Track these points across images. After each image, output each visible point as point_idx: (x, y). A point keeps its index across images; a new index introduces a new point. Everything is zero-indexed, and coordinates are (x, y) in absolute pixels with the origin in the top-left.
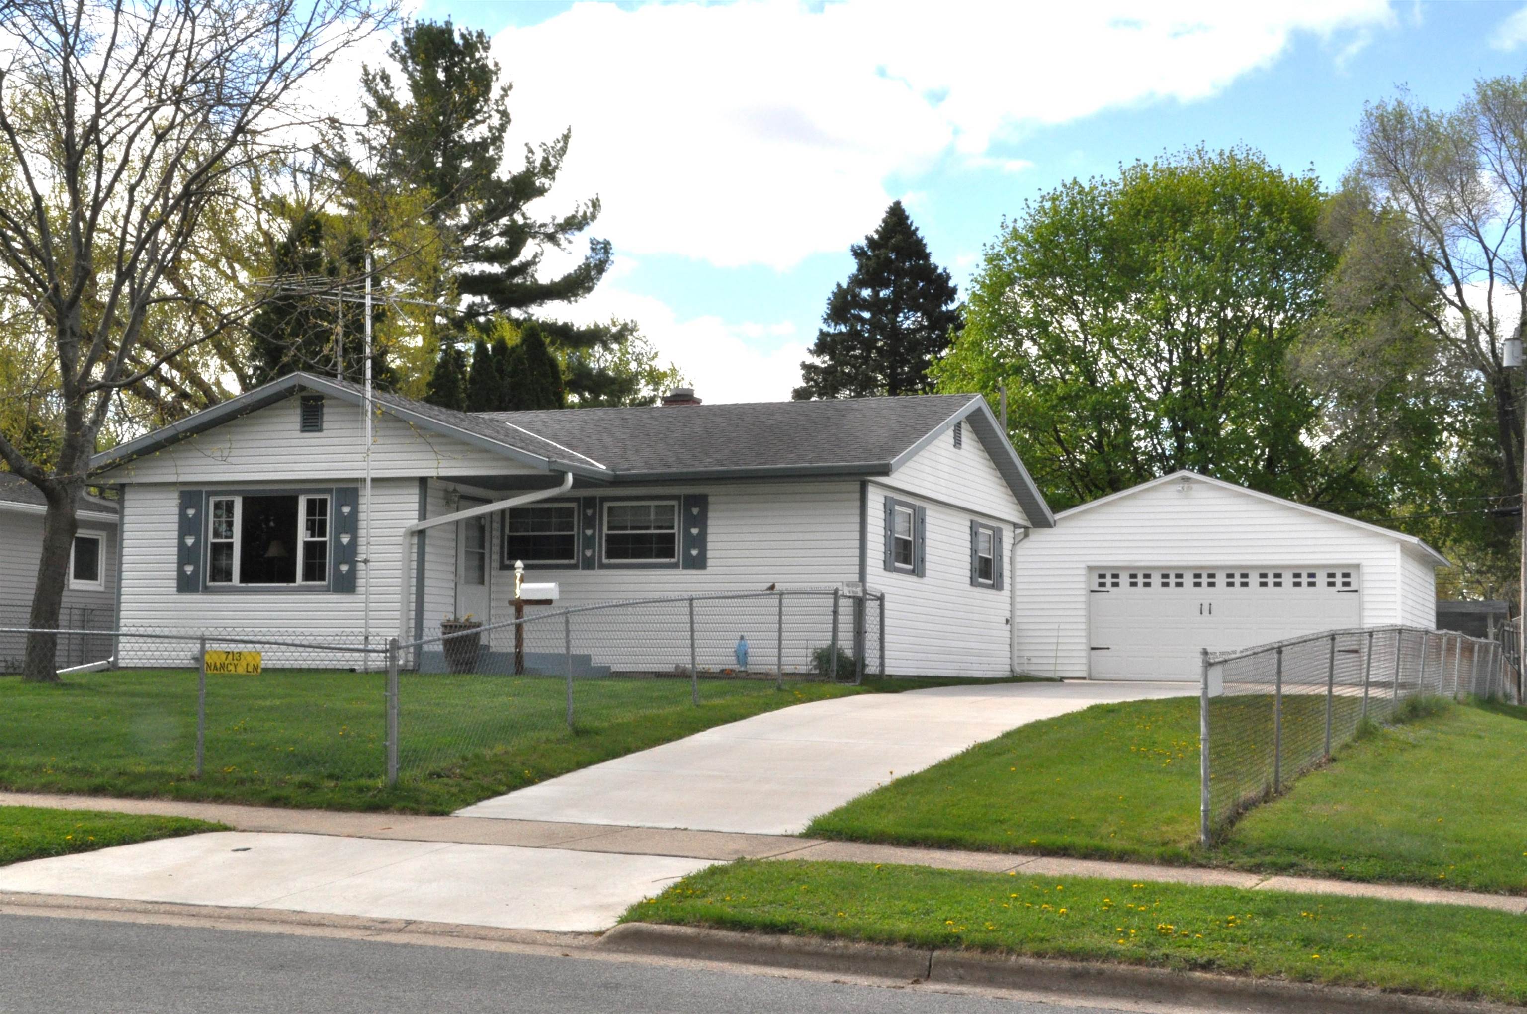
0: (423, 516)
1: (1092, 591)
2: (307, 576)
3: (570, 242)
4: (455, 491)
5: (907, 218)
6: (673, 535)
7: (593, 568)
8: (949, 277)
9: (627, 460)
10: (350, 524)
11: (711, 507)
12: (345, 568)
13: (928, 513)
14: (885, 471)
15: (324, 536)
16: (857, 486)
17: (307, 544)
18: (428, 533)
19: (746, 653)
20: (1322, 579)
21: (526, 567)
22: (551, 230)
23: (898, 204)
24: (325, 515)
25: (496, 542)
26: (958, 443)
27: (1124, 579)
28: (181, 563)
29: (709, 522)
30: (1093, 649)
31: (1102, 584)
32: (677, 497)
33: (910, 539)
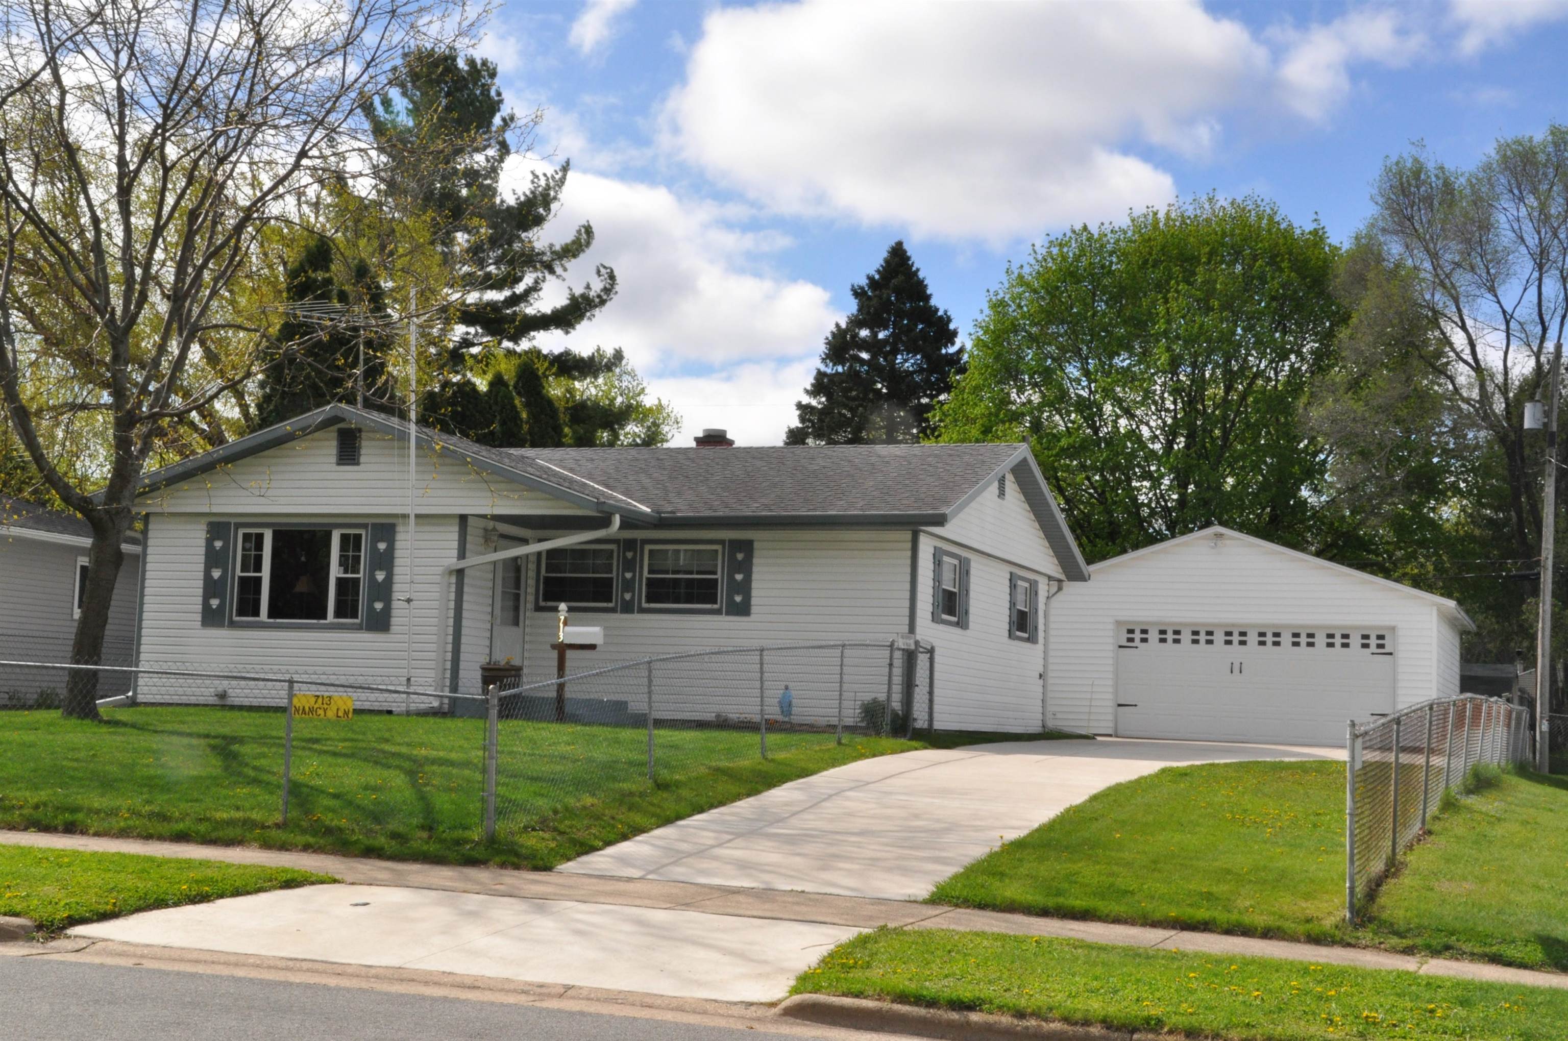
0: (462, 555)
1: (1120, 647)
2: (338, 614)
3: (566, 270)
4: (494, 529)
5: (909, 258)
6: (716, 580)
7: (632, 612)
8: (949, 320)
9: (669, 502)
10: (386, 561)
11: (756, 553)
12: (378, 606)
13: (973, 564)
14: (940, 520)
15: (358, 573)
16: (908, 535)
17: (340, 581)
18: (467, 572)
19: (790, 705)
20: (1355, 641)
21: (570, 610)
22: (548, 258)
23: (900, 244)
24: (360, 551)
25: (531, 582)
26: (1002, 493)
27: (1153, 636)
28: (206, 598)
29: (755, 569)
30: (1119, 705)
31: (1131, 640)
32: (722, 542)
33: (956, 590)
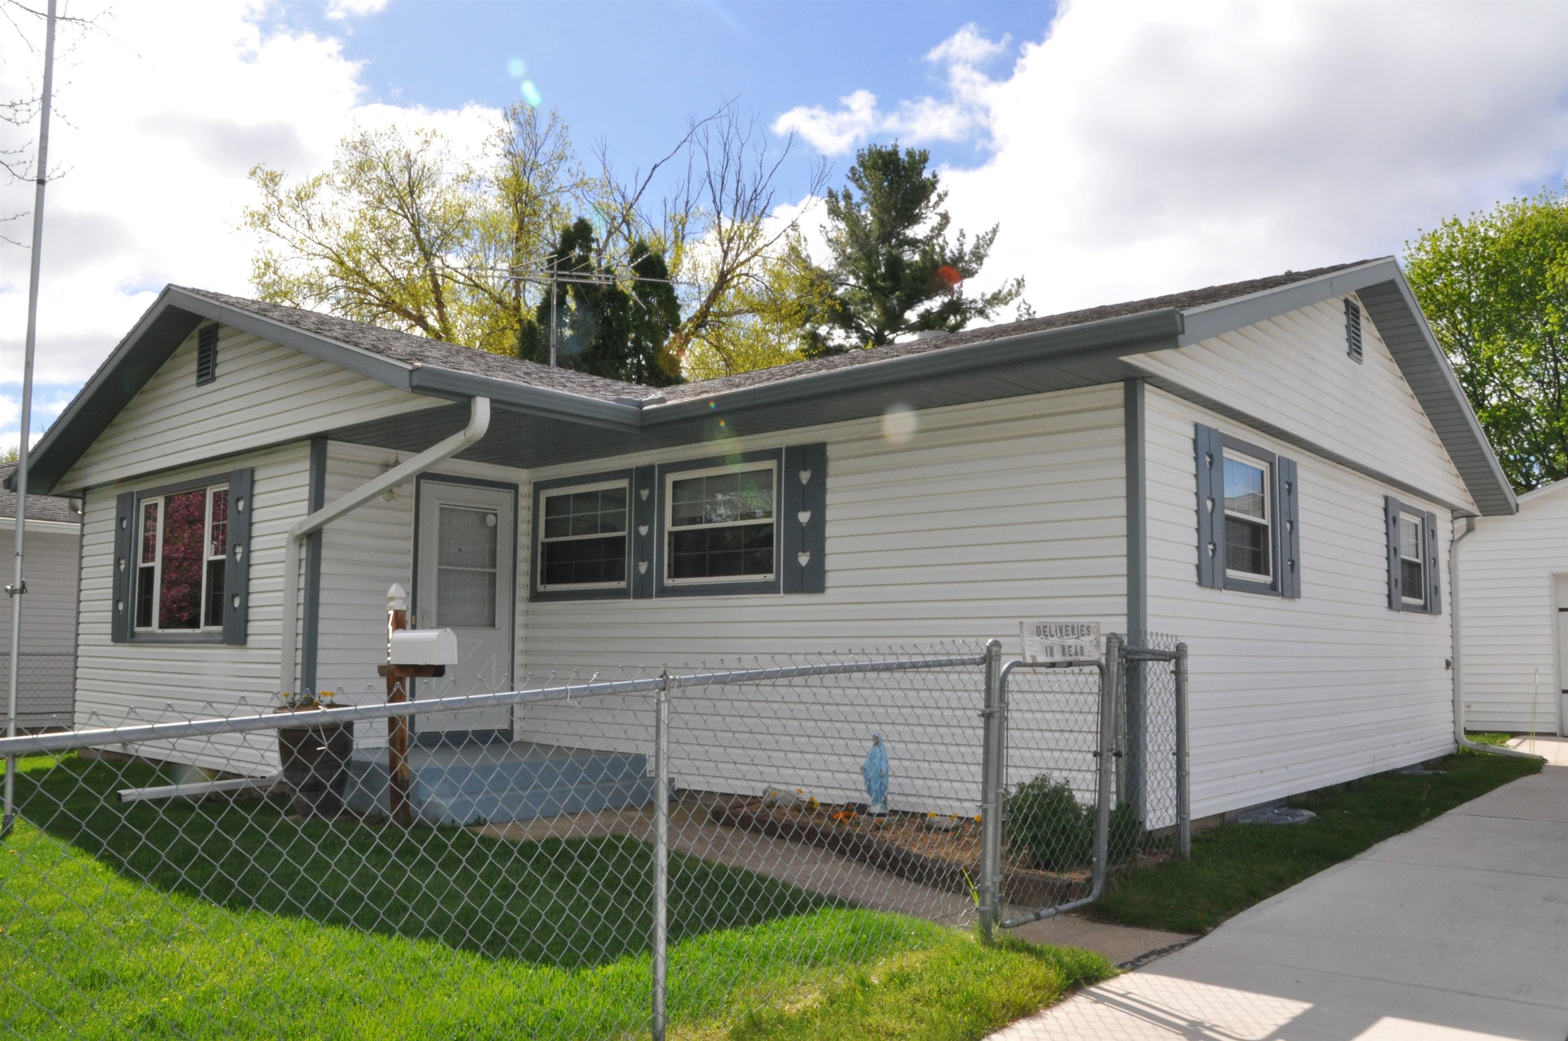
0: (315, 505)
1: (1561, 610)
2: (207, 618)
3: (998, 314)
6: (770, 527)
7: (649, 596)
10: (243, 530)
11: (832, 467)
12: (239, 603)
14: (1167, 331)
15: (226, 552)
16: (1115, 393)
17: (210, 566)
19: (883, 770)
22: (980, 305)
24: (227, 517)
25: (522, 553)
26: (1355, 349)
28: (115, 600)
29: (830, 499)
30: (1564, 692)
32: (772, 454)
33: (1267, 521)
